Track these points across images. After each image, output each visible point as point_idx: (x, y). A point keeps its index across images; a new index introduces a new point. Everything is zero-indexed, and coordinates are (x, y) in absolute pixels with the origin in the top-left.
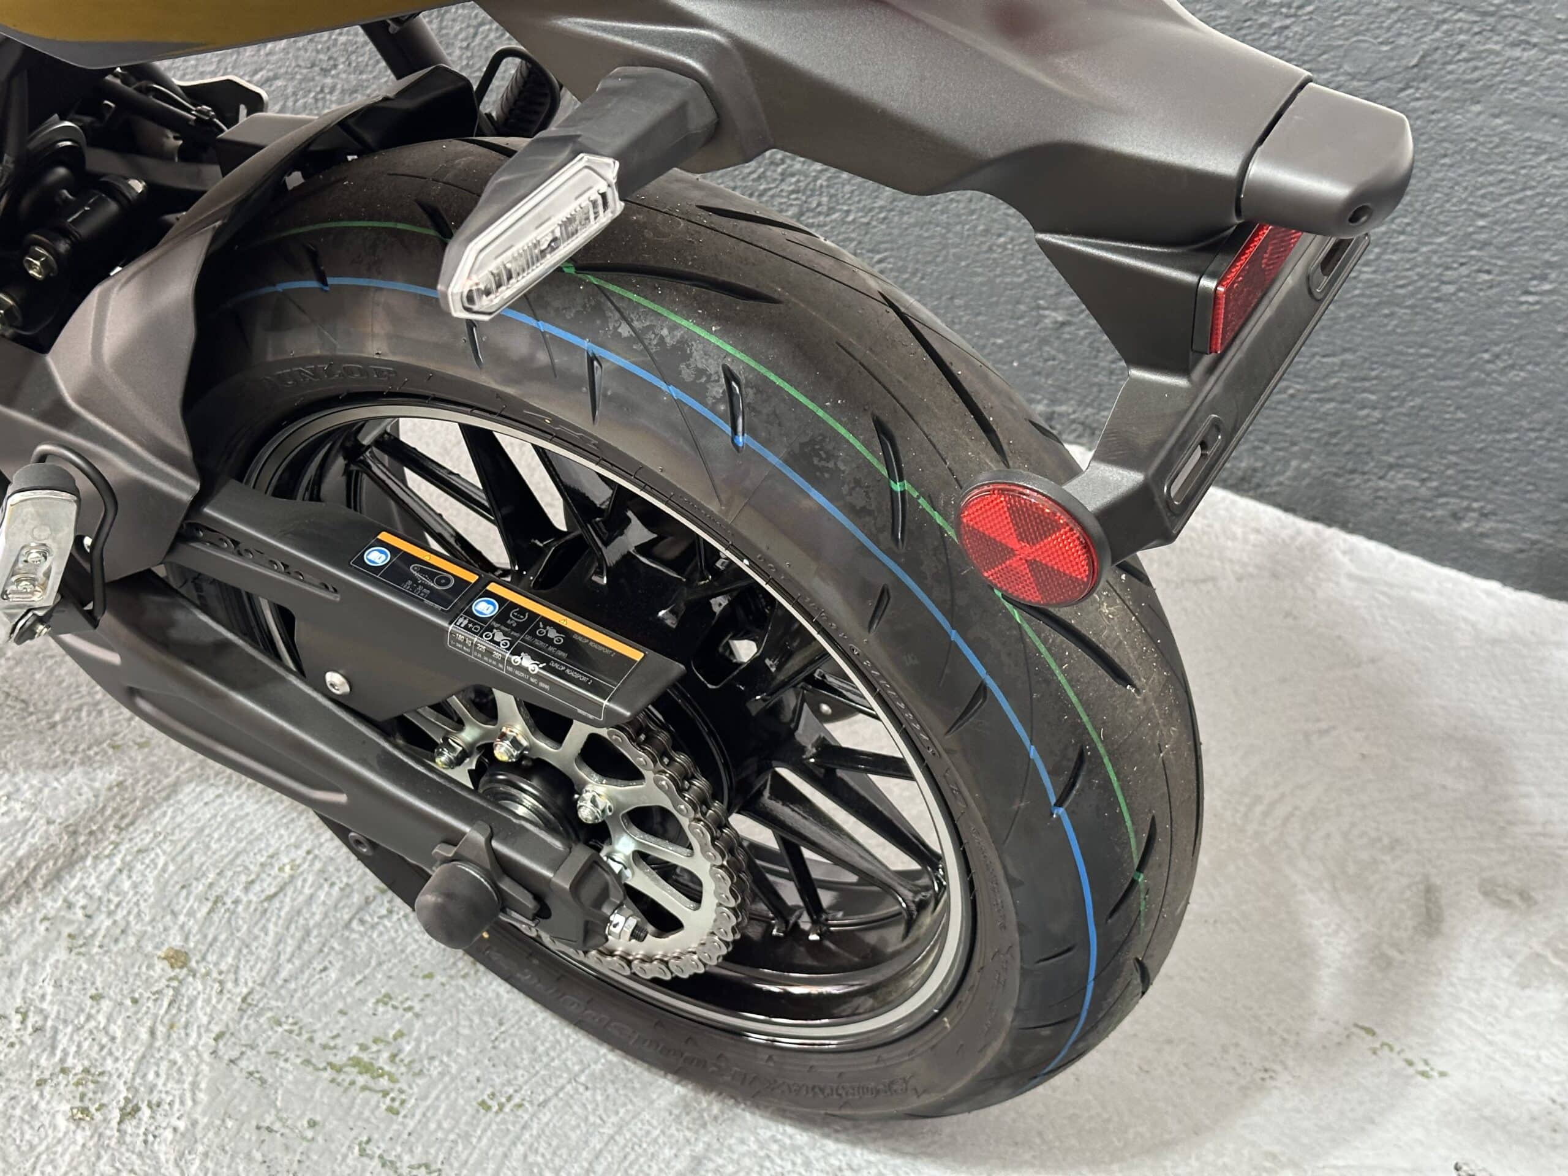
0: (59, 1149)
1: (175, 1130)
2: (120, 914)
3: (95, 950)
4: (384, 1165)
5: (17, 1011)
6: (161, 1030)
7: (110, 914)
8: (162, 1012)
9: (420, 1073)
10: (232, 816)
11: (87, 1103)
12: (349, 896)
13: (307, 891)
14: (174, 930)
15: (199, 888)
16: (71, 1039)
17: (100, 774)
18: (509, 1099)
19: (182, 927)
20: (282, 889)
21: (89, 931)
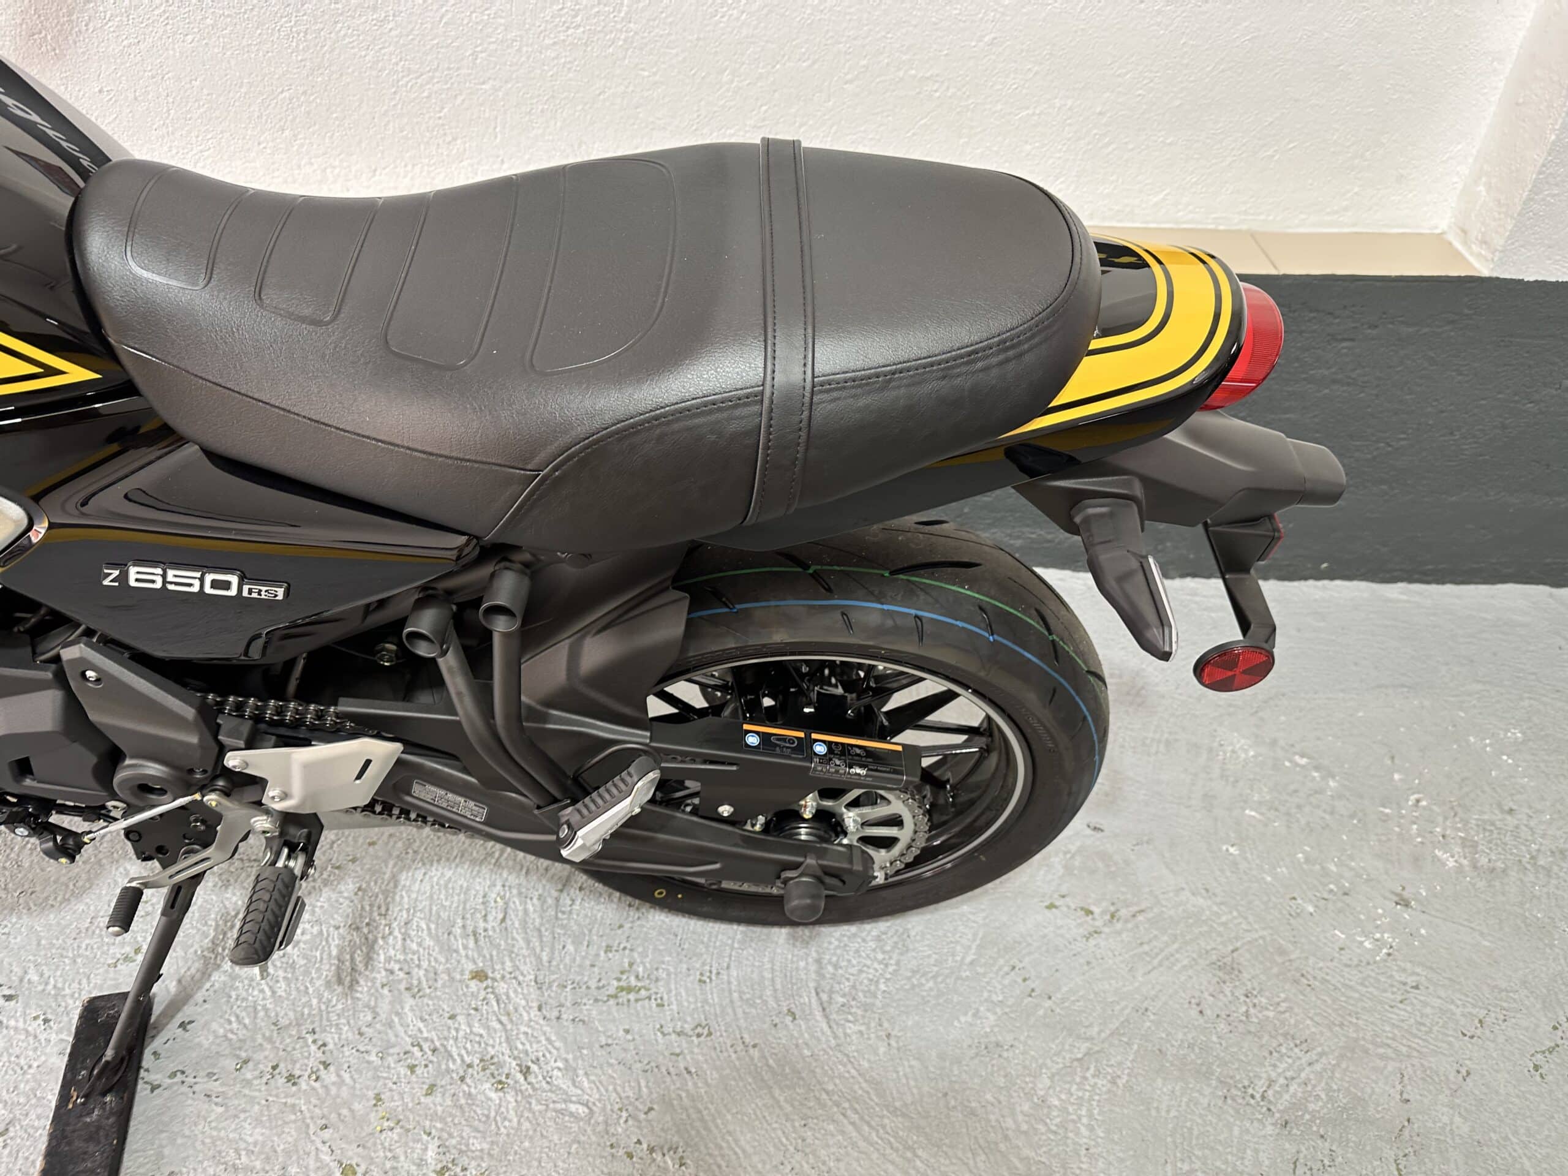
0: (503, 1109)
1: (559, 1069)
2: (425, 964)
3: (428, 991)
4: (679, 1034)
5: (413, 1046)
6: (504, 1019)
7: (419, 966)
8: (496, 1008)
9: (657, 980)
10: (442, 882)
11: (499, 1078)
12: (545, 902)
13: (520, 908)
14: (464, 960)
15: (457, 931)
16: (458, 1047)
17: (342, 887)
18: (711, 972)
19: (467, 956)
20: (506, 913)
21: (415, 982)
